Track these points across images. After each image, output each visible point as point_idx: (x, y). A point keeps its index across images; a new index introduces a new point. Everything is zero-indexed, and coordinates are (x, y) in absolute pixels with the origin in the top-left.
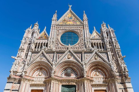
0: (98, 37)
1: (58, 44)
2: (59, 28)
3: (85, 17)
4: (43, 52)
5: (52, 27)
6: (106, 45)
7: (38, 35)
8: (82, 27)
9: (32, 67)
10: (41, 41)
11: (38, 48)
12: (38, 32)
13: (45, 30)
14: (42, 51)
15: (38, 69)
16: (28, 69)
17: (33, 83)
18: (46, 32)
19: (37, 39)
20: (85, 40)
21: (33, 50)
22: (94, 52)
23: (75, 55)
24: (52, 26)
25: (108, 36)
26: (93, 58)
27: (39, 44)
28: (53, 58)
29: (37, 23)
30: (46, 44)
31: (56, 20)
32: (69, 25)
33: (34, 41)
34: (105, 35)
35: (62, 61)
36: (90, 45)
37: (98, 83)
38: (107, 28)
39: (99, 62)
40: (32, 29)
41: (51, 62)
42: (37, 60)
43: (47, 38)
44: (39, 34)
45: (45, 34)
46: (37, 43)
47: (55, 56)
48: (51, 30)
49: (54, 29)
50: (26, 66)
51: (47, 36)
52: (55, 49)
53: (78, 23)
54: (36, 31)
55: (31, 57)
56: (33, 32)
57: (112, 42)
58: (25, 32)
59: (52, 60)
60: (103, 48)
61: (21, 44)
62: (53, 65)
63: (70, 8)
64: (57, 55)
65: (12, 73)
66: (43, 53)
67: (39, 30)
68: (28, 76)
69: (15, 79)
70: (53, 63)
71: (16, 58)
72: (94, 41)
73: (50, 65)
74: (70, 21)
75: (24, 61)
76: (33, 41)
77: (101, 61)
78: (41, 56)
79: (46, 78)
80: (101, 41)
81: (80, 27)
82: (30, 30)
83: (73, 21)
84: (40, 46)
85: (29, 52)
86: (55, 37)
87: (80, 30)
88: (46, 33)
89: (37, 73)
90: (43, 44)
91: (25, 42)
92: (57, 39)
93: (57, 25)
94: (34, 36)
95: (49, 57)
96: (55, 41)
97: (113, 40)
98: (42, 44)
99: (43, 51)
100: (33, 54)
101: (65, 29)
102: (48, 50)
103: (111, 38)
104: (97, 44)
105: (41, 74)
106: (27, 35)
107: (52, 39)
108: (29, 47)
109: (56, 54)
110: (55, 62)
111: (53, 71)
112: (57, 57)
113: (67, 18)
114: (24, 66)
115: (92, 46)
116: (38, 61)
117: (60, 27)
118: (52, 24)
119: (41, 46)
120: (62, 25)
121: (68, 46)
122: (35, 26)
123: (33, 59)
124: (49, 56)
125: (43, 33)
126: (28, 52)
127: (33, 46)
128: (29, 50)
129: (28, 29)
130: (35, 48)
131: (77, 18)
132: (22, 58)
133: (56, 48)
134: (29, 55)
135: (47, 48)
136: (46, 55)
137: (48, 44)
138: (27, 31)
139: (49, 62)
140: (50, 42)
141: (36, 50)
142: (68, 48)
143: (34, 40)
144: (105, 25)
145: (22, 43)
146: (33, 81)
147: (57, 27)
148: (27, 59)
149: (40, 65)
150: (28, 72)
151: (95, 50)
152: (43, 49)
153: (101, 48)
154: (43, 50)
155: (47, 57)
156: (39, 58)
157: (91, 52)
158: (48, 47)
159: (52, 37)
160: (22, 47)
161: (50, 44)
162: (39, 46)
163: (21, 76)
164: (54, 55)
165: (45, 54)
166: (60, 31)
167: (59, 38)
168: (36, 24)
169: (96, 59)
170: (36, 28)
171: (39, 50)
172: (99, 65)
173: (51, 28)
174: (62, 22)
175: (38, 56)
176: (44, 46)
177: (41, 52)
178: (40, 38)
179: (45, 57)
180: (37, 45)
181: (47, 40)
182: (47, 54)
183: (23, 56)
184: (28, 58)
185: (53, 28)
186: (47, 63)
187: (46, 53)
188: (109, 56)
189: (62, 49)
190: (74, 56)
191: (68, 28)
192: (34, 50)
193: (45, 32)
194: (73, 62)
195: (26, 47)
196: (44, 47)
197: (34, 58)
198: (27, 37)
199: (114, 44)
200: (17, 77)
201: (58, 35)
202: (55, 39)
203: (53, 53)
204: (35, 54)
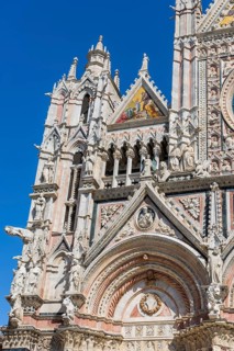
1: (224, 140)
2: (220, 51)
4: (147, 188)
5: (182, 52)
7: (112, 106)
9: (105, 274)
10: (132, 136)
11: (122, 171)
12: (110, 89)
13: (143, 74)
14: (143, 184)
15: (133, 281)
16: (88, 281)
17: (122, 349)
18: (150, 85)
19: (111, 128)
21: (97, 186)
24: (177, 47)
27: (124, 149)
28: (207, 219)
29: (100, 46)
30: (157, 148)
31: (198, 10)
33: (98, 141)
40: (78, 78)
41: (199, 238)
42: (124, 236)
43: (161, 116)
44: (115, 98)
45: (149, 96)
46: (112, 150)
47: (212, 203)
48: (176, 66)
49: (191, 61)
50: (77, 268)
51: (157, 103)
52: (211, 168)
54: (100, 89)
55: (93, 221)
56: (87, 96)
58: (50, 98)
59: (200, 226)
61: (41, 163)
62: (210, 253)
64: (224, 196)
65: (18, 305)
66: (148, 197)
67: (116, 79)
68: (92, 318)
69: (35, 334)
70: (211, 243)
71: (26, 233)
73: (196, 254)
75: (63, 246)
76: (91, 141)
78: (142, 212)
79: (181, 326)
82: (74, 86)
84: (130, 161)
85: (83, 196)
86: (202, 105)
88: (154, 89)
89: (132, 299)
90: (144, 149)
91: (56, 152)
92: (215, 112)
93: (205, 36)
94: (95, 115)
95: (182, 211)
96: (203, 127)
98: (137, 147)
99: (149, 183)
100: (99, 205)
102: (171, 177)
105: (151, 303)
106: (60, 113)
107: (186, 114)
108: (80, 170)
109: (220, 192)
110: (221, 238)
111: (214, 289)
112: (224, 212)
114: (68, 268)
116: (132, 241)
117: (225, 45)
118: (176, 35)
119: (137, 161)
122: (93, 59)
123: (103, 232)
124: (180, 207)
125: (135, 91)
126: (77, 196)
127: (96, 167)
128: (78, 186)
129: (61, 85)
130: (109, 172)
132: (55, 229)
133: (216, 161)
134: (82, 211)
135: (169, 167)
136: (169, 207)
137: (171, 148)
138: (56, 94)
139: (185, 239)
140: (179, 131)
141: (115, 184)
143: (99, 136)
145: (42, 155)
146: (118, 339)
147: (205, 49)
148: (77, 234)
149: (142, 257)
150: (90, 296)
152: (148, 173)
154: (147, 182)
155: (174, 213)
156: (131, 222)
158: (172, 161)
159: (187, 105)
160: (47, 178)
161: (179, 145)
162: (124, 162)
163: (58, 318)
164: (208, 200)
165: (161, 198)
167: (226, 103)
168: (96, 52)
170: (100, 68)
171: (129, 183)
173: (177, 56)
174: (229, 15)
175: (127, 216)
176: (152, 158)
177: (138, 193)
178: (127, 120)
179: (163, 215)
180: (116, 160)
181: (161, 126)
182: (171, 199)
183: (56, 222)
184: (82, 226)
185: (187, 54)
186: (178, 245)
187: (167, 195)
192: (102, 186)
193: (144, 85)
195: (62, 173)
196: (149, 162)
197: (109, 225)
198: (61, 127)
200: (45, 326)
201: (215, 89)
202: (202, 114)
203: (204, 187)
204: (114, 205)
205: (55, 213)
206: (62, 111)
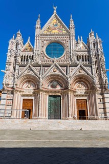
0: (84, 49)
1: (44, 57)
3: (72, 24)
6: (91, 58)
7: (22, 47)
8: (68, 36)
9: (21, 80)
10: (26, 54)
11: (24, 61)
12: (22, 43)
13: (29, 40)
15: (26, 82)
16: (18, 81)
17: (24, 93)
19: (22, 52)
20: (70, 53)
22: (79, 66)
23: (60, 68)
24: (36, 36)
25: (94, 47)
26: (78, 72)
27: (25, 56)
29: (19, 32)
30: (31, 57)
31: (40, 29)
32: (54, 34)
34: (92, 46)
35: (48, 75)
36: (76, 58)
37: (80, 94)
38: (94, 38)
39: (83, 75)
40: (15, 39)
41: (38, 75)
42: (25, 74)
43: (32, 51)
44: (23, 45)
45: (30, 46)
46: (22, 56)
48: (35, 40)
49: (38, 40)
50: (16, 79)
51: (31, 48)
52: (41, 62)
53: (64, 32)
55: (19, 70)
56: (17, 44)
57: (98, 55)
59: (39, 73)
60: (88, 61)
61: (8, 57)
63: (55, 11)
64: (43, 68)
66: (29, 67)
68: (19, 88)
69: (8, 91)
70: (40, 76)
71: (5, 72)
72: (79, 54)
73: (38, 78)
74: (55, 29)
75: (13, 75)
76: (18, 54)
77: (86, 74)
78: (28, 69)
79: (34, 90)
80: (86, 54)
81: (66, 36)
82: (14, 41)
83: (59, 29)
85: (17, 65)
86: (40, 49)
87: (65, 40)
88: (31, 44)
89: (26, 85)
91: (11, 55)
92: (42, 51)
93: (41, 35)
94: (19, 48)
95: (36, 70)
96: (40, 54)
97: (100, 53)
98: (27, 56)
99: (30, 64)
100: (20, 67)
101: (51, 40)
102: (34, 63)
103: (97, 50)
104: (83, 56)
107: (37, 51)
108: (16, 60)
110: (42, 75)
111: (41, 84)
112: (43, 71)
113: (51, 25)
114: (14, 79)
115: (77, 59)
117: (45, 37)
118: (36, 33)
119: (27, 59)
120: (46, 35)
121: (53, 59)
122: (18, 35)
123: (21, 72)
125: (27, 44)
126: (15, 65)
127: (19, 59)
128: (15, 63)
129: (11, 40)
130: (22, 61)
131: (63, 26)
132: (11, 71)
134: (16, 68)
135: (34, 61)
138: (10, 42)
139: (36, 75)
140: (36, 54)
141: (23, 63)
142: (53, 61)
143: (20, 53)
144: (93, 34)
146: (23, 92)
147: (41, 37)
148: (16, 73)
149: (28, 78)
150: (18, 84)
151: (80, 63)
152: (30, 62)
153: (86, 61)
155: (34, 70)
156: (26, 71)
157: (76, 65)
159: (37, 49)
160: (9, 60)
161: (35, 57)
162: (25, 59)
163: (13, 88)
164: (40, 68)
165: (32, 67)
166: (45, 42)
167: (44, 50)
169: (80, 72)
170: (19, 38)
171: (26, 63)
172: (82, 78)
173: (36, 38)
174: (46, 31)
176: (30, 59)
177: (28, 66)
178: (25, 50)
179: (32, 70)
181: (32, 53)
182: (34, 67)
184: (17, 71)
185: (38, 38)
188: (93, 69)
189: (48, 62)
190: (60, 70)
191: (53, 39)
192: (20, 63)
193: (29, 43)
194: (58, 75)
195: (12, 60)
198: (11, 50)
199: (100, 57)
200: (10, 89)
201: (43, 46)
202: (40, 51)
203: (40, 66)
204: (23, 68)
205: (11, 68)
206: (11, 46)
